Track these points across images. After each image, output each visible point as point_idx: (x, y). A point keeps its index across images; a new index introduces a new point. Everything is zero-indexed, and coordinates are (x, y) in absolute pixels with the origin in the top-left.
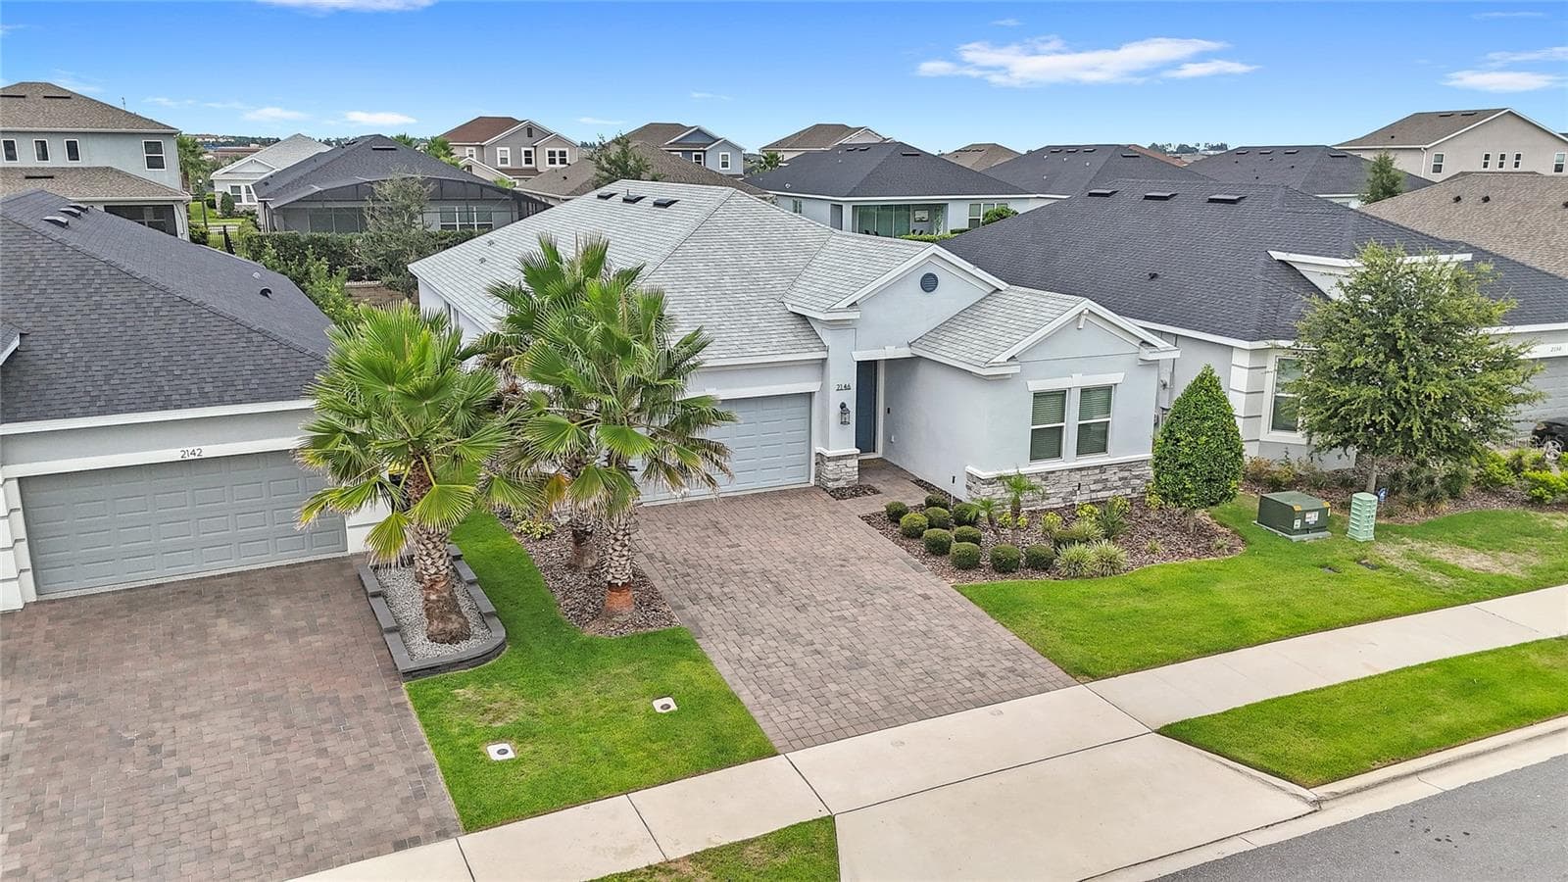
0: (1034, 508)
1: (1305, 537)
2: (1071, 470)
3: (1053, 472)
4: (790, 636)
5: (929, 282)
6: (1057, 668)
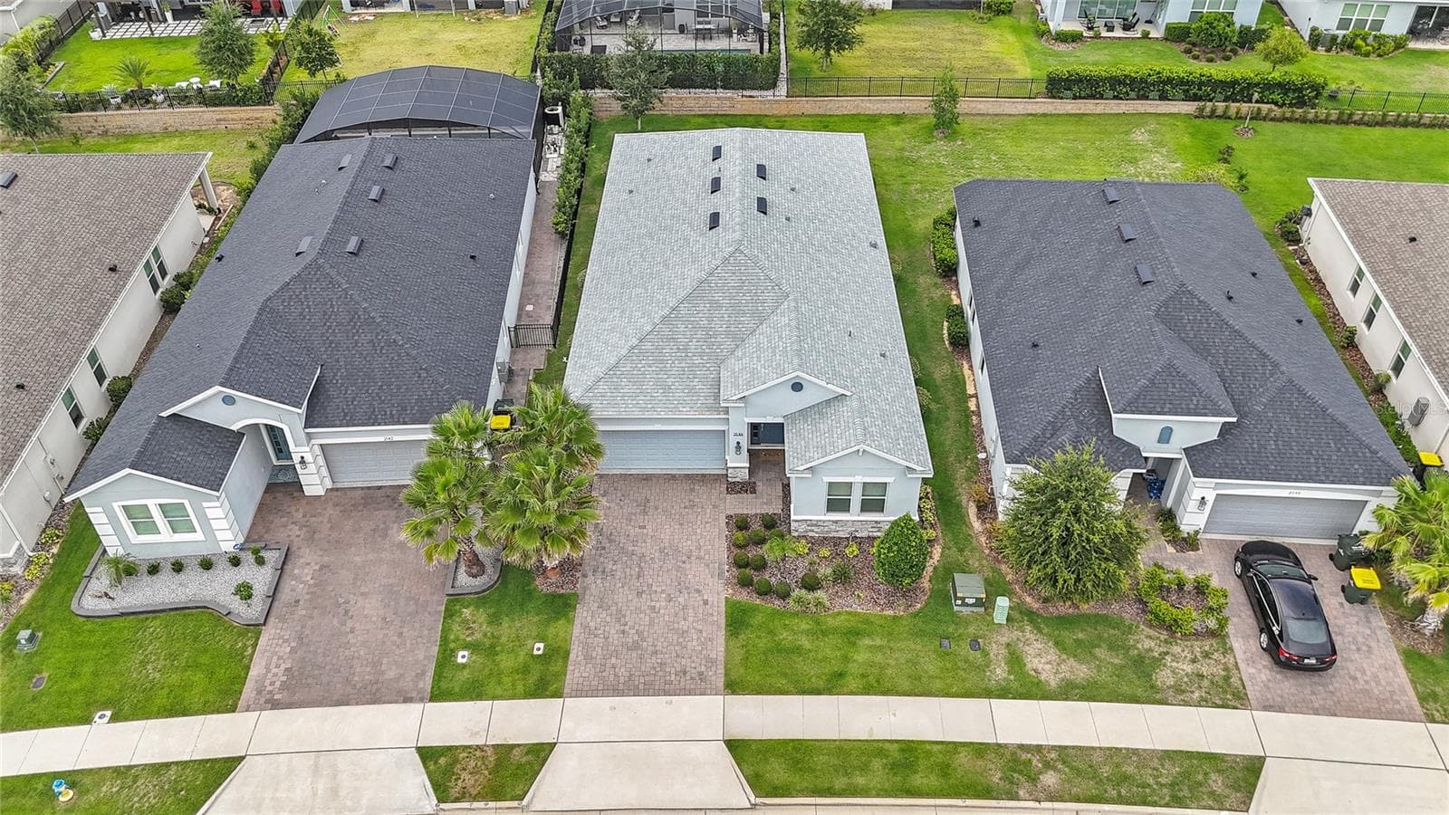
0: (828, 535)
1: (964, 609)
2: (854, 521)
3: (841, 520)
4: (619, 617)
5: (797, 387)
6: (722, 680)
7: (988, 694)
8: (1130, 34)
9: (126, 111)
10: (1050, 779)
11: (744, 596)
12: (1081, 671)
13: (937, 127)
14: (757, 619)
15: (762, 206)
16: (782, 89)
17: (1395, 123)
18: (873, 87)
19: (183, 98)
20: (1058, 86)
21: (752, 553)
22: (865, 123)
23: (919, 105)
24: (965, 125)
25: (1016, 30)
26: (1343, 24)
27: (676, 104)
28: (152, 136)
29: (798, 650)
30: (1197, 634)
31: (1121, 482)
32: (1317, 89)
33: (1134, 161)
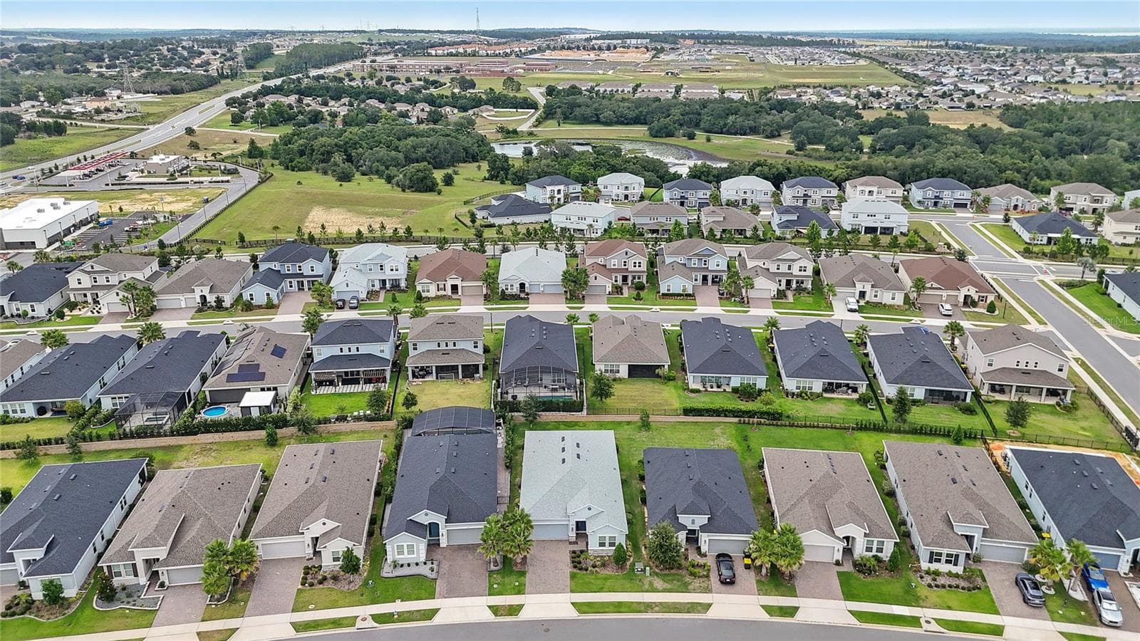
0: (599, 555)
1: (638, 573)
2: (607, 550)
4: (539, 576)
5: (590, 509)
6: (569, 590)
7: (643, 592)
8: (719, 390)
9: (337, 423)
10: (657, 609)
11: (575, 570)
12: (669, 586)
13: (643, 426)
14: (579, 576)
15: (578, 456)
16: (585, 412)
17: (810, 427)
18: (619, 412)
19: (358, 419)
20: (687, 412)
21: (577, 559)
22: (615, 425)
23: (636, 418)
24: (653, 425)
25: (675, 387)
26: (798, 388)
27: (545, 418)
28: (347, 433)
29: (590, 583)
30: (701, 577)
31: (682, 536)
32: (781, 415)
33: (714, 440)
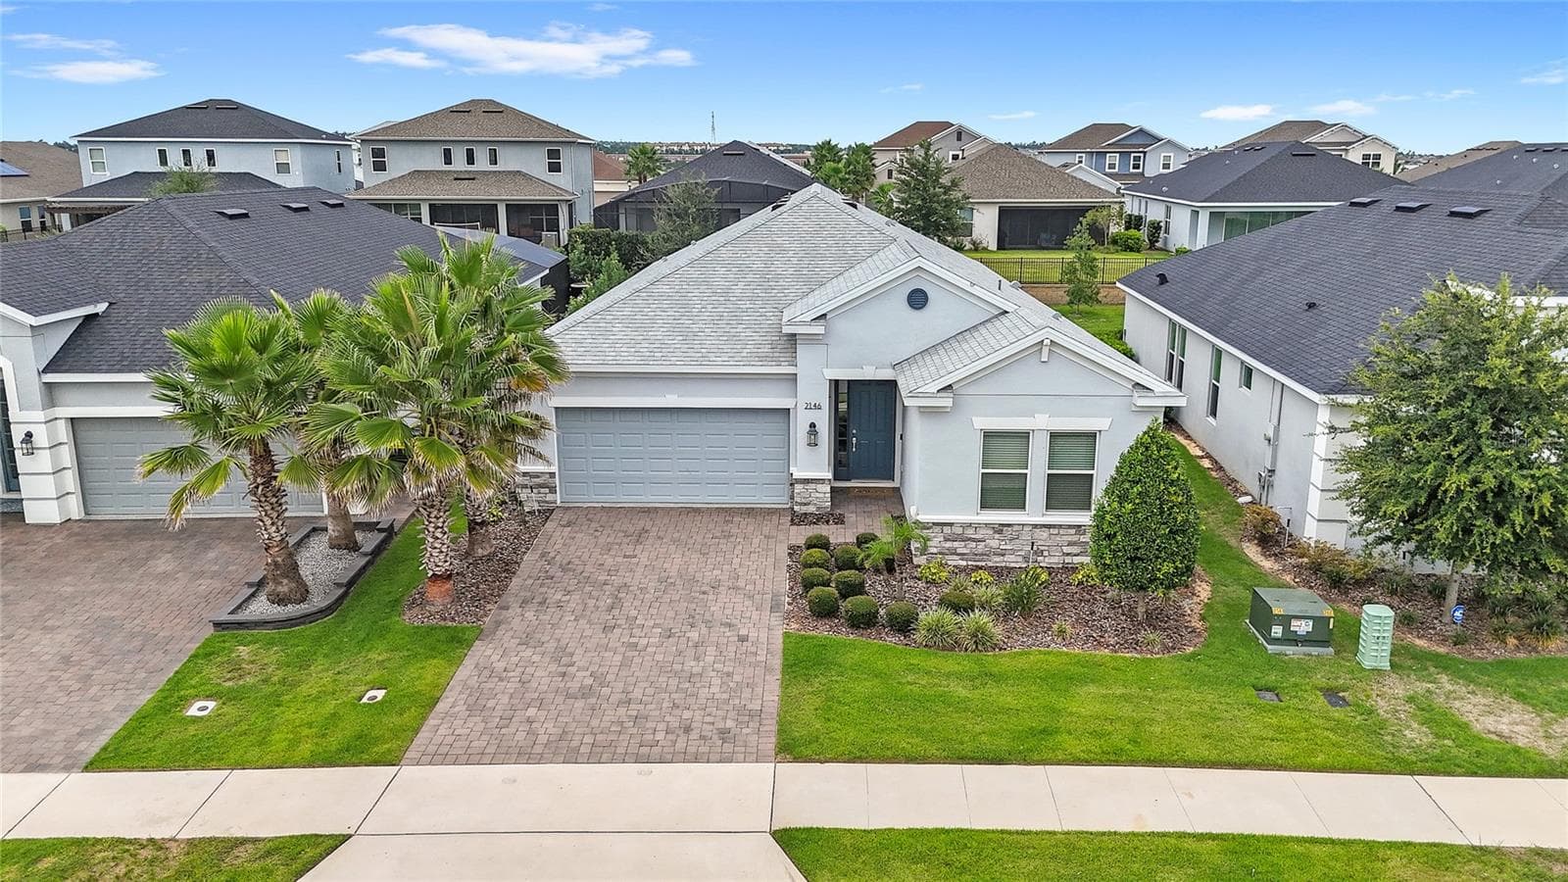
0: (984, 564)
1: (1290, 650)
2: (1035, 526)
3: (1009, 525)
4: (561, 654)
5: (918, 300)
6: (774, 740)
